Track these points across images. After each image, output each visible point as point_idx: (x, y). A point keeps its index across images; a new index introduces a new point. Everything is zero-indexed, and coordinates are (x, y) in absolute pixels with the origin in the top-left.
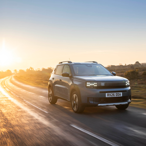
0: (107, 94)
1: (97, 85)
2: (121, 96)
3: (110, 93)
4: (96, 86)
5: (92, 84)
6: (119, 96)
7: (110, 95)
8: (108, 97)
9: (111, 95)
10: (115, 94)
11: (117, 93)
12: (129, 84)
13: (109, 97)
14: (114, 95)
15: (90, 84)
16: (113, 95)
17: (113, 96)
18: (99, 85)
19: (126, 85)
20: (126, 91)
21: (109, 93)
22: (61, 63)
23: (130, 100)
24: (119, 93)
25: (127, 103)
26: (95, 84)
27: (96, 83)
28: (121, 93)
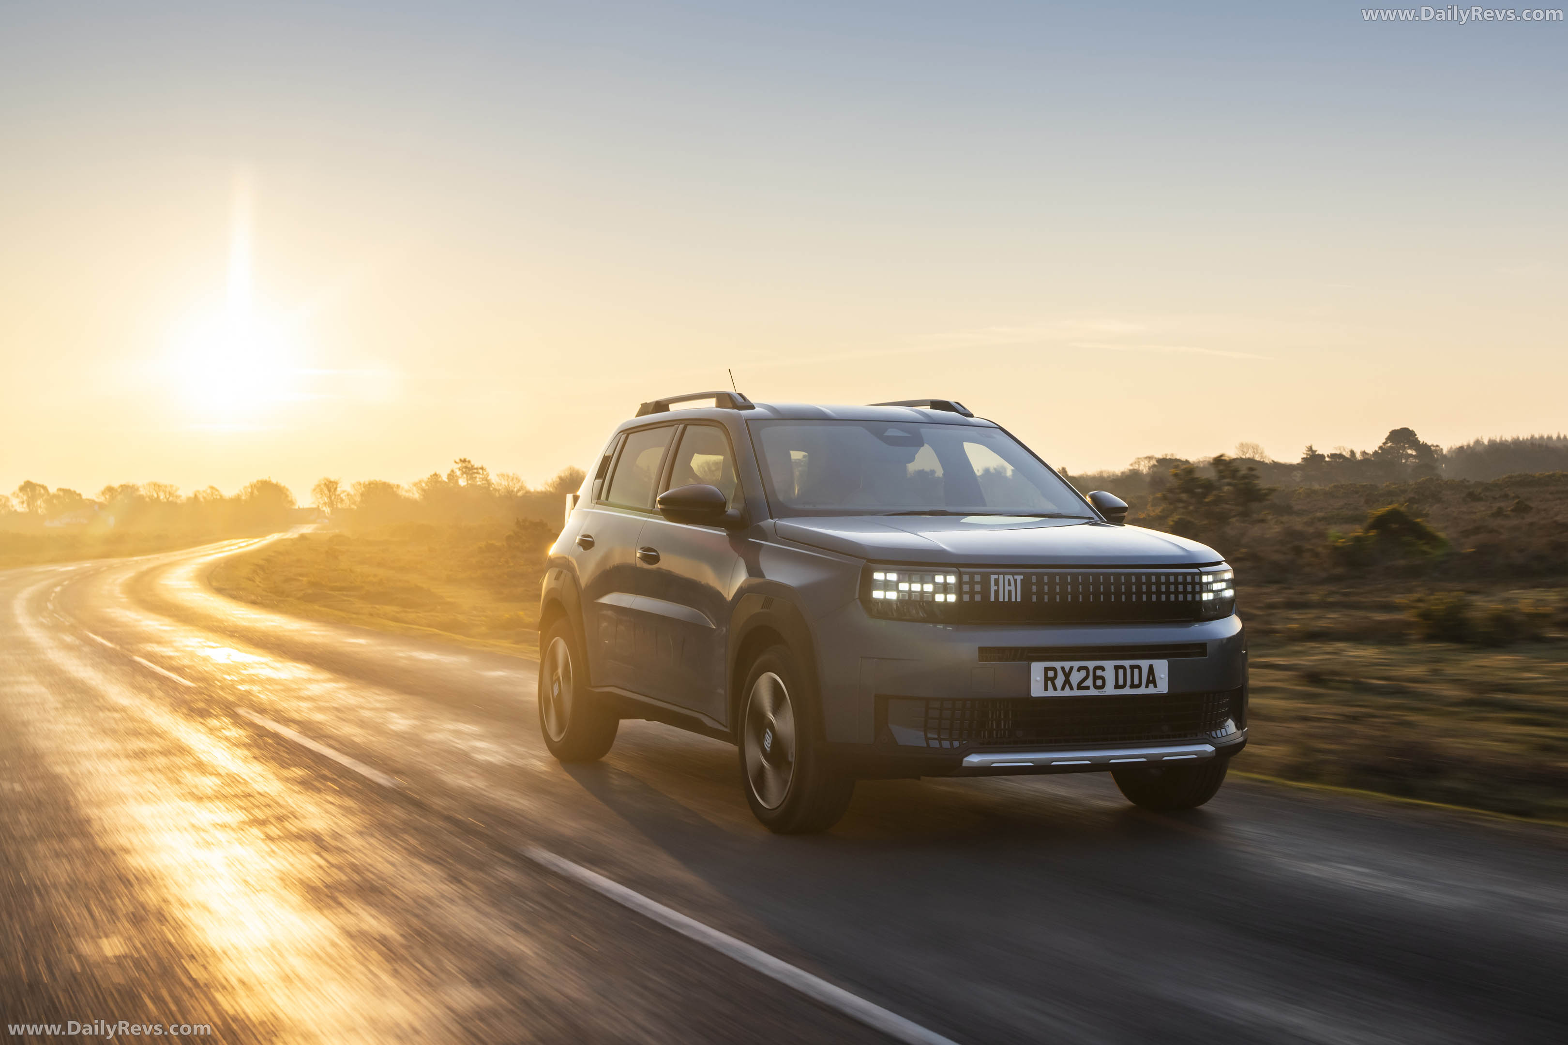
0: (1037, 669)
1: (959, 592)
2: (1163, 687)
3: (1067, 665)
4: (946, 603)
5: (916, 587)
6: (1142, 691)
7: (1067, 682)
8: (1051, 693)
9: (1076, 678)
10: (1109, 675)
11: (1127, 663)
12: (1229, 593)
13: (1059, 693)
14: (1099, 681)
15: (904, 586)
16: (1089, 682)
17: (1093, 692)
18: (972, 593)
19: (1207, 596)
20: (1200, 648)
21: (1057, 665)
22: (661, 406)
23: (1239, 726)
24: (1144, 664)
25: (1209, 748)
26: (945, 588)
27: (952, 579)
28: (1161, 667)
